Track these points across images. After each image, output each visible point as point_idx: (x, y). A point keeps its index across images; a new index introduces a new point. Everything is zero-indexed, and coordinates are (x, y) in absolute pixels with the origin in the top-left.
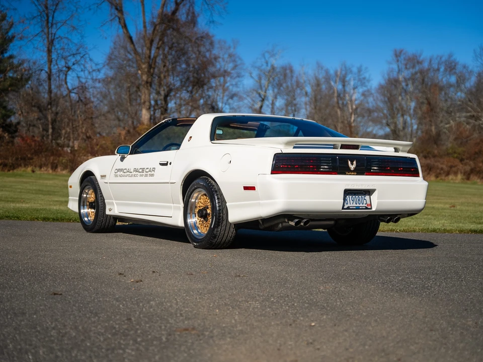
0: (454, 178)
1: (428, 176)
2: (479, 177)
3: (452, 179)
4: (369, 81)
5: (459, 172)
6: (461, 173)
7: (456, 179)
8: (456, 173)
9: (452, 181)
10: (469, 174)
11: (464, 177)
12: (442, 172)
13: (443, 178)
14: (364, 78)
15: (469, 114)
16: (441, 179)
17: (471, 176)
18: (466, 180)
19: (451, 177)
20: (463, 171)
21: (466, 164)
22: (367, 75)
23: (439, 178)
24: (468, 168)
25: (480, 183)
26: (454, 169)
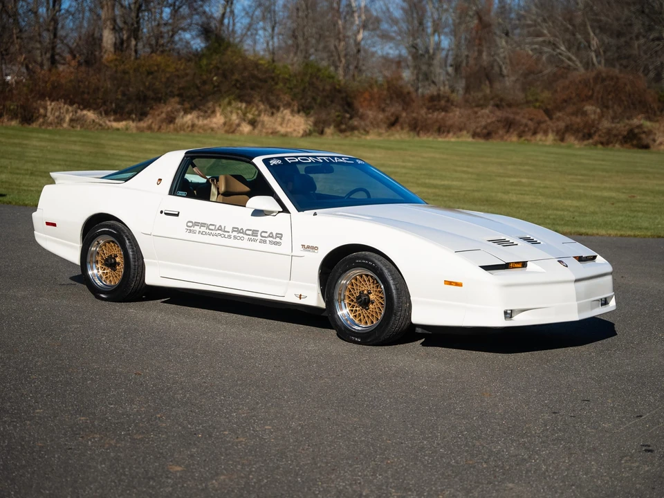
0: (544, 138)
1: (508, 135)
2: (576, 138)
3: (541, 140)
5: (550, 131)
6: (553, 131)
7: (546, 141)
8: (546, 133)
9: (540, 143)
10: (564, 134)
11: (557, 138)
12: (527, 129)
13: (529, 138)
16: (527, 140)
17: (567, 136)
18: (559, 143)
19: (539, 137)
20: (555, 129)
21: (558, 119)
23: (523, 138)
24: (562, 125)
25: (578, 146)
26: (543, 126)
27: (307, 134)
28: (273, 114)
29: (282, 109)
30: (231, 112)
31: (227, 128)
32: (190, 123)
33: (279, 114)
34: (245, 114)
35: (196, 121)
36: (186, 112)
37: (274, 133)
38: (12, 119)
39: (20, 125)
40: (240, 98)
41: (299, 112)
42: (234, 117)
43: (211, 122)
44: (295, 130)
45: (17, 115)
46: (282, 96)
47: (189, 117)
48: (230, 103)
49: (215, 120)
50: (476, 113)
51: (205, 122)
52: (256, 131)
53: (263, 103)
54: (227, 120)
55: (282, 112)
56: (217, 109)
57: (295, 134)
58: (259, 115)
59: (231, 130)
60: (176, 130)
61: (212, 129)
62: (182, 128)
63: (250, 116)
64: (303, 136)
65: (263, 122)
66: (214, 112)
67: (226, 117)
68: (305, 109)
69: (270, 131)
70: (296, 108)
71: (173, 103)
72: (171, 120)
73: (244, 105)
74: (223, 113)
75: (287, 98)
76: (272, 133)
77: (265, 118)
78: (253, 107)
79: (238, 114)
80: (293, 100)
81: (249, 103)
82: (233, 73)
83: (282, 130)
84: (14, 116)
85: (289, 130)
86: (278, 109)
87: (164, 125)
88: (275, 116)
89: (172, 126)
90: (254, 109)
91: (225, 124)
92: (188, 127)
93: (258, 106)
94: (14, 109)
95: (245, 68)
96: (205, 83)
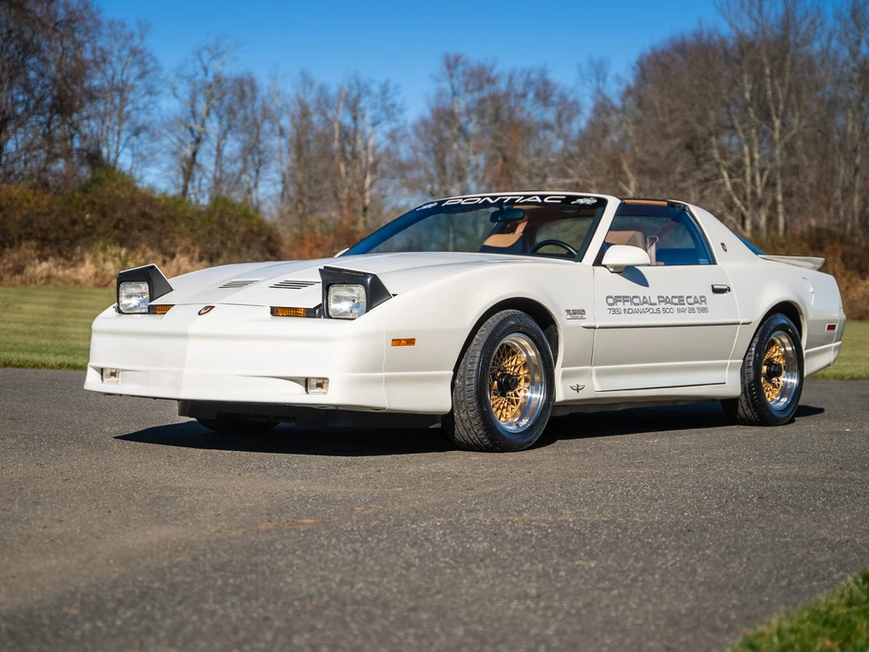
4: (401, 111)
14: (393, 106)
15: (568, 181)
22: (398, 100)
29: (178, 256)
30: (105, 260)
31: (98, 280)
32: (45, 273)
33: (174, 262)
34: (125, 263)
35: (54, 272)
36: (44, 258)
40: (122, 242)
41: (201, 259)
42: (109, 266)
43: (77, 273)
46: (177, 240)
47: (45, 265)
48: (104, 249)
49: (82, 270)
51: (67, 272)
53: (152, 249)
54: (99, 270)
55: (178, 260)
56: (88, 256)
59: (105, 283)
60: (23, 283)
61: (77, 282)
62: (33, 280)
63: (131, 265)
66: (82, 260)
67: (96, 266)
68: (210, 257)
70: (196, 255)
71: (28, 248)
72: (19, 270)
73: (123, 252)
74: (95, 261)
75: (185, 242)
78: (137, 253)
79: (114, 262)
80: (194, 244)
81: (132, 248)
82: (114, 211)
86: (173, 256)
87: (7, 277)
88: (168, 265)
89: (18, 278)
90: (139, 256)
91: (96, 275)
92: (42, 278)
93: (144, 252)
95: (133, 202)
96: (74, 222)
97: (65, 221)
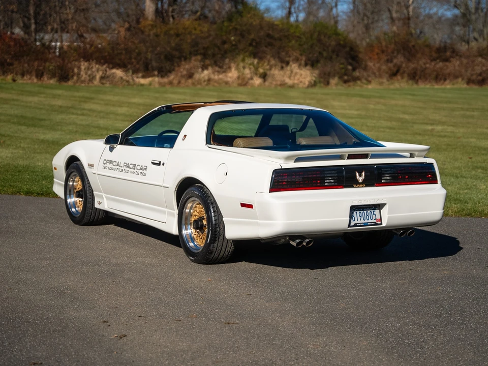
27: (313, 85)
28: (282, 68)
29: (291, 63)
30: (244, 68)
31: (240, 81)
32: (206, 78)
33: (289, 68)
34: (257, 69)
35: (212, 76)
36: (204, 67)
37: (283, 85)
38: (51, 78)
39: (58, 83)
40: (255, 55)
41: (306, 65)
42: (247, 71)
43: (227, 76)
44: (301, 82)
45: (55, 75)
46: (290, 52)
47: (206, 72)
48: (243, 60)
49: (230, 75)
50: (473, 62)
51: (221, 76)
52: (267, 83)
53: (274, 59)
54: (241, 74)
55: (291, 66)
56: (233, 65)
57: (301, 85)
58: (270, 69)
59: (245, 83)
60: (193, 84)
61: (227, 83)
62: (199, 82)
63: (261, 70)
64: (308, 87)
65: (274, 75)
66: (230, 68)
67: (239, 72)
68: (312, 63)
69: (279, 83)
70: (303, 62)
71: (195, 61)
72: (190, 76)
73: (256, 61)
74: (237, 68)
75: (296, 54)
76: (281, 85)
77: (276, 72)
78: (265, 62)
79: (250, 69)
80: (301, 55)
81: (261, 59)
82: (249, 33)
83: (289, 82)
84: (53, 76)
85: (296, 82)
86: (288, 63)
87: (183, 81)
88: (285, 70)
89: (190, 81)
90: (266, 64)
91: (238, 78)
92: (205, 81)
93: (269, 61)
94: (52, 69)
95: (262, 28)
96: (224, 42)
97: (218, 42)
